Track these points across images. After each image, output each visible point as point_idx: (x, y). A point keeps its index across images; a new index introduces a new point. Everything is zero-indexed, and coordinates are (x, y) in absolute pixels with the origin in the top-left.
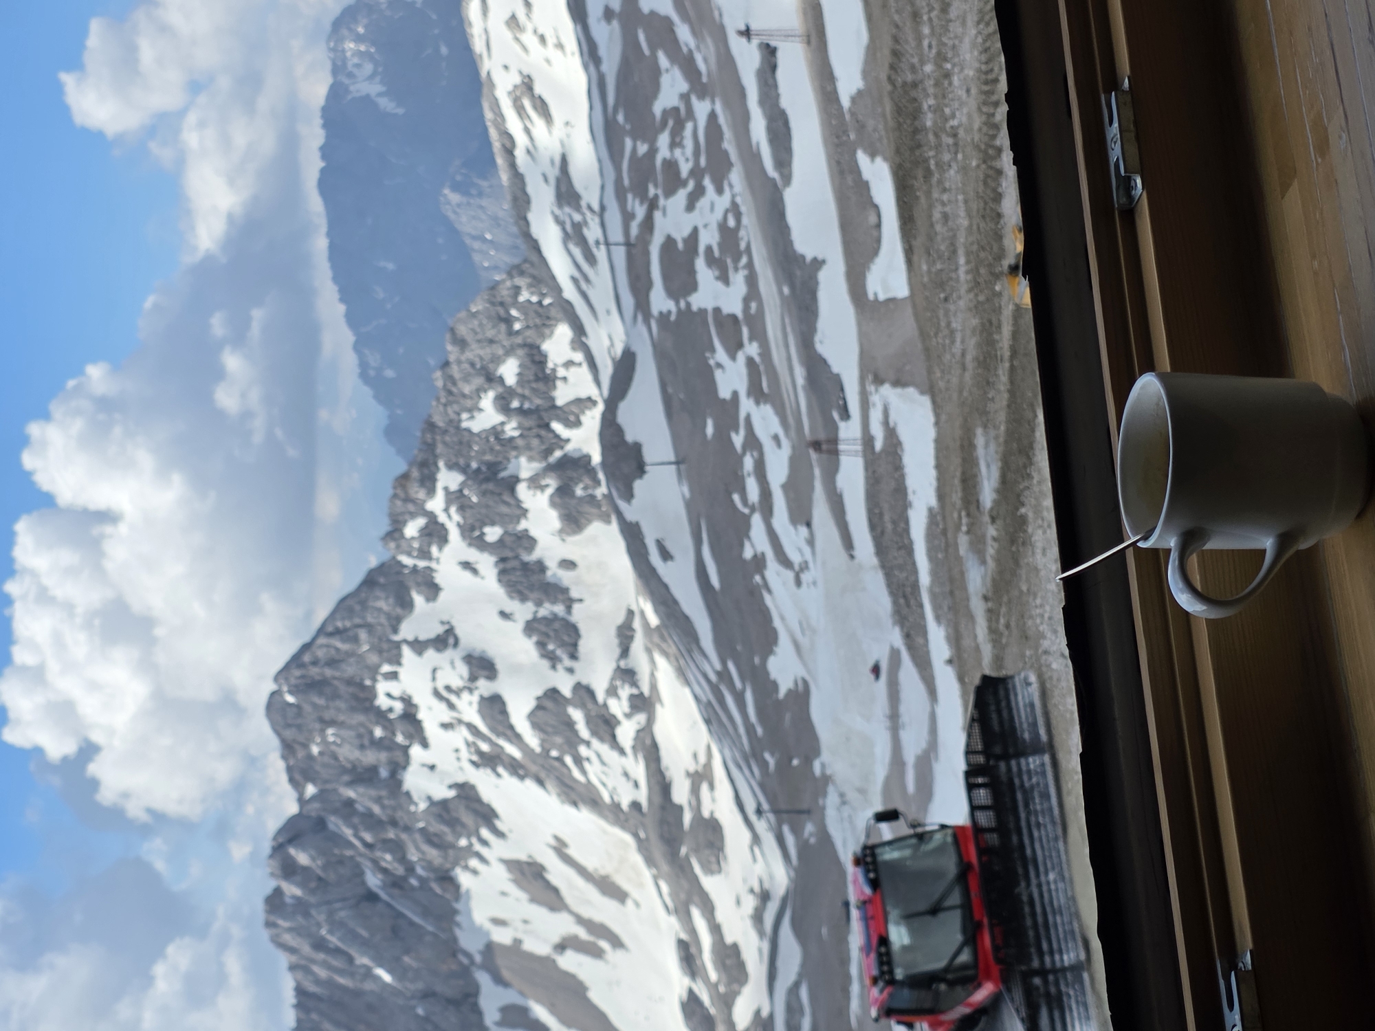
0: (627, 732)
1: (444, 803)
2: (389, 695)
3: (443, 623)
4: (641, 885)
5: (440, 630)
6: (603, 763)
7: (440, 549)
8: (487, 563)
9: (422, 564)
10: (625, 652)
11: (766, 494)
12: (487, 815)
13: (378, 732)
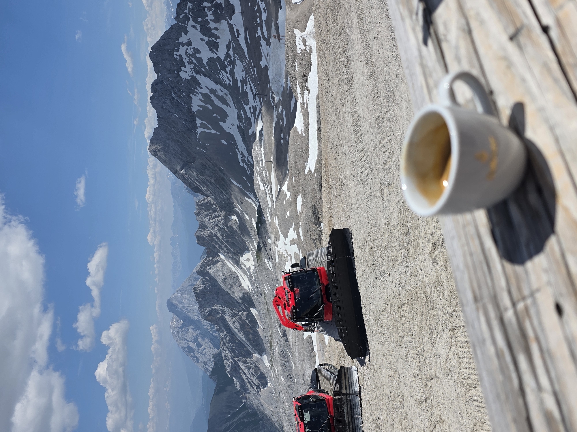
0: (228, 69)
1: (188, 80)
2: (176, 55)
3: (188, 39)
4: (230, 101)
5: (188, 41)
6: (223, 75)
7: (188, 22)
8: (198, 26)
9: (184, 25)
10: (228, 50)
11: (261, 21)
12: (199, 84)
13: (174, 63)
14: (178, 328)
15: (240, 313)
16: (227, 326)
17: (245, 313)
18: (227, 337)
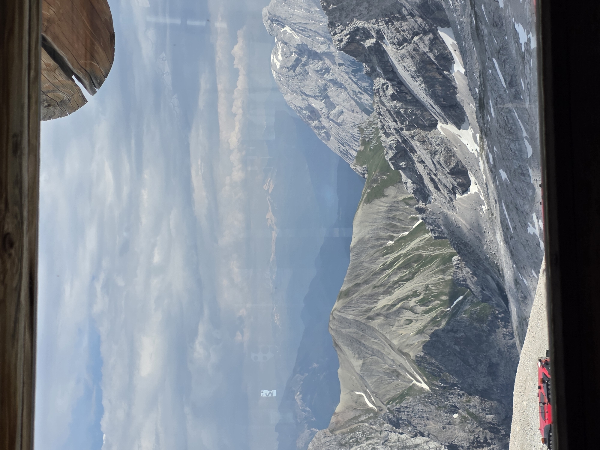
14: (288, 68)
15: (416, 38)
16: (388, 66)
17: (426, 38)
18: (387, 89)
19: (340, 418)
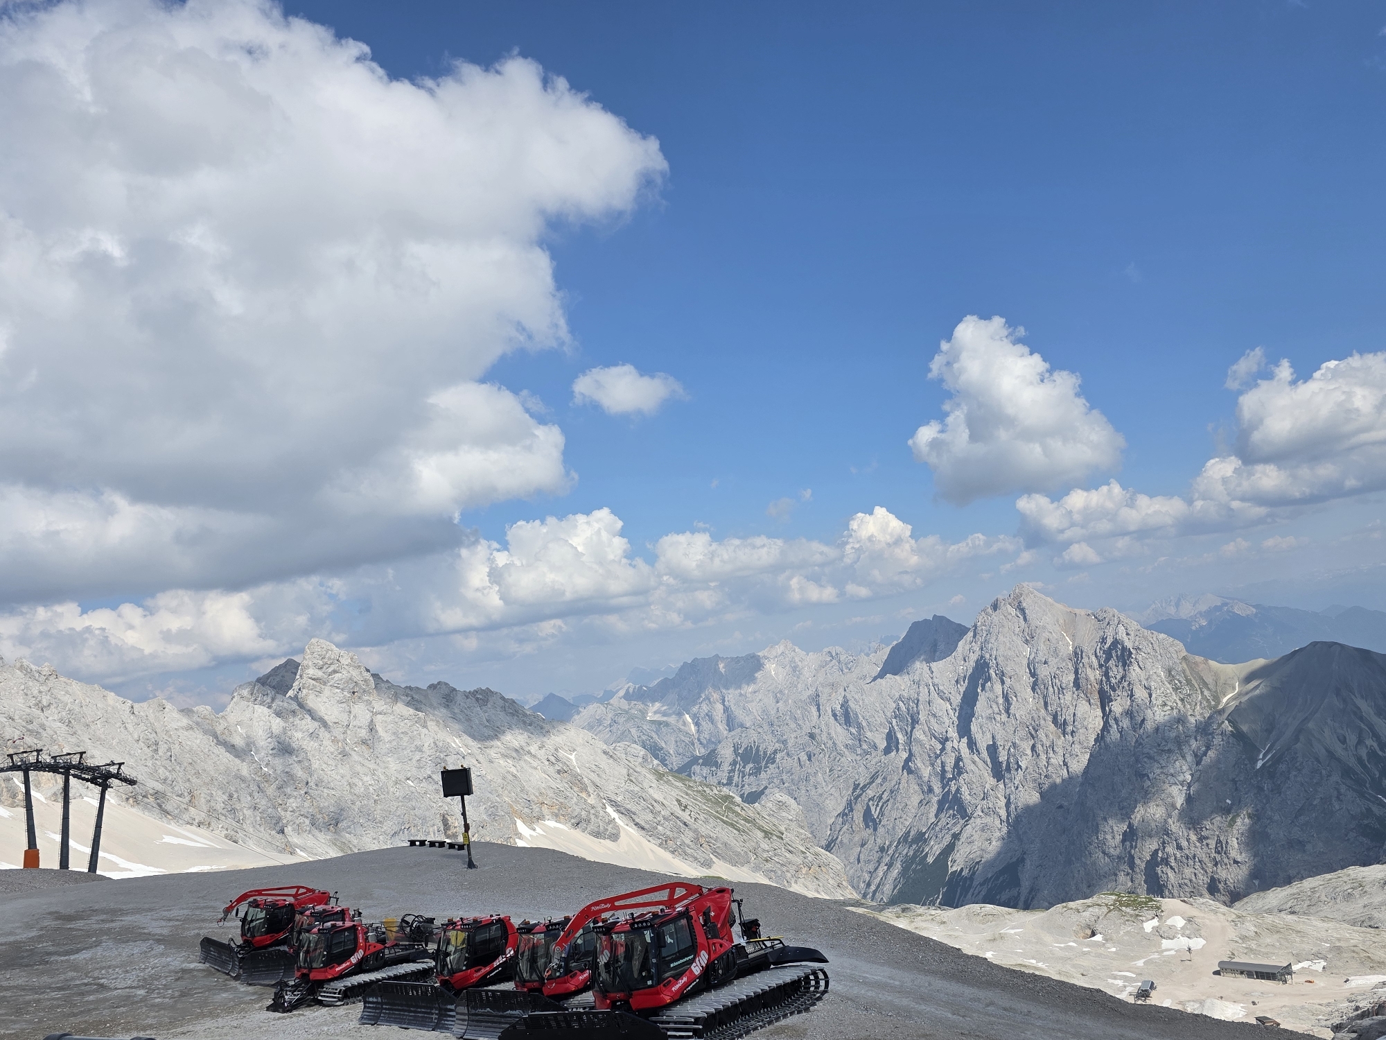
19: (1202, 666)
